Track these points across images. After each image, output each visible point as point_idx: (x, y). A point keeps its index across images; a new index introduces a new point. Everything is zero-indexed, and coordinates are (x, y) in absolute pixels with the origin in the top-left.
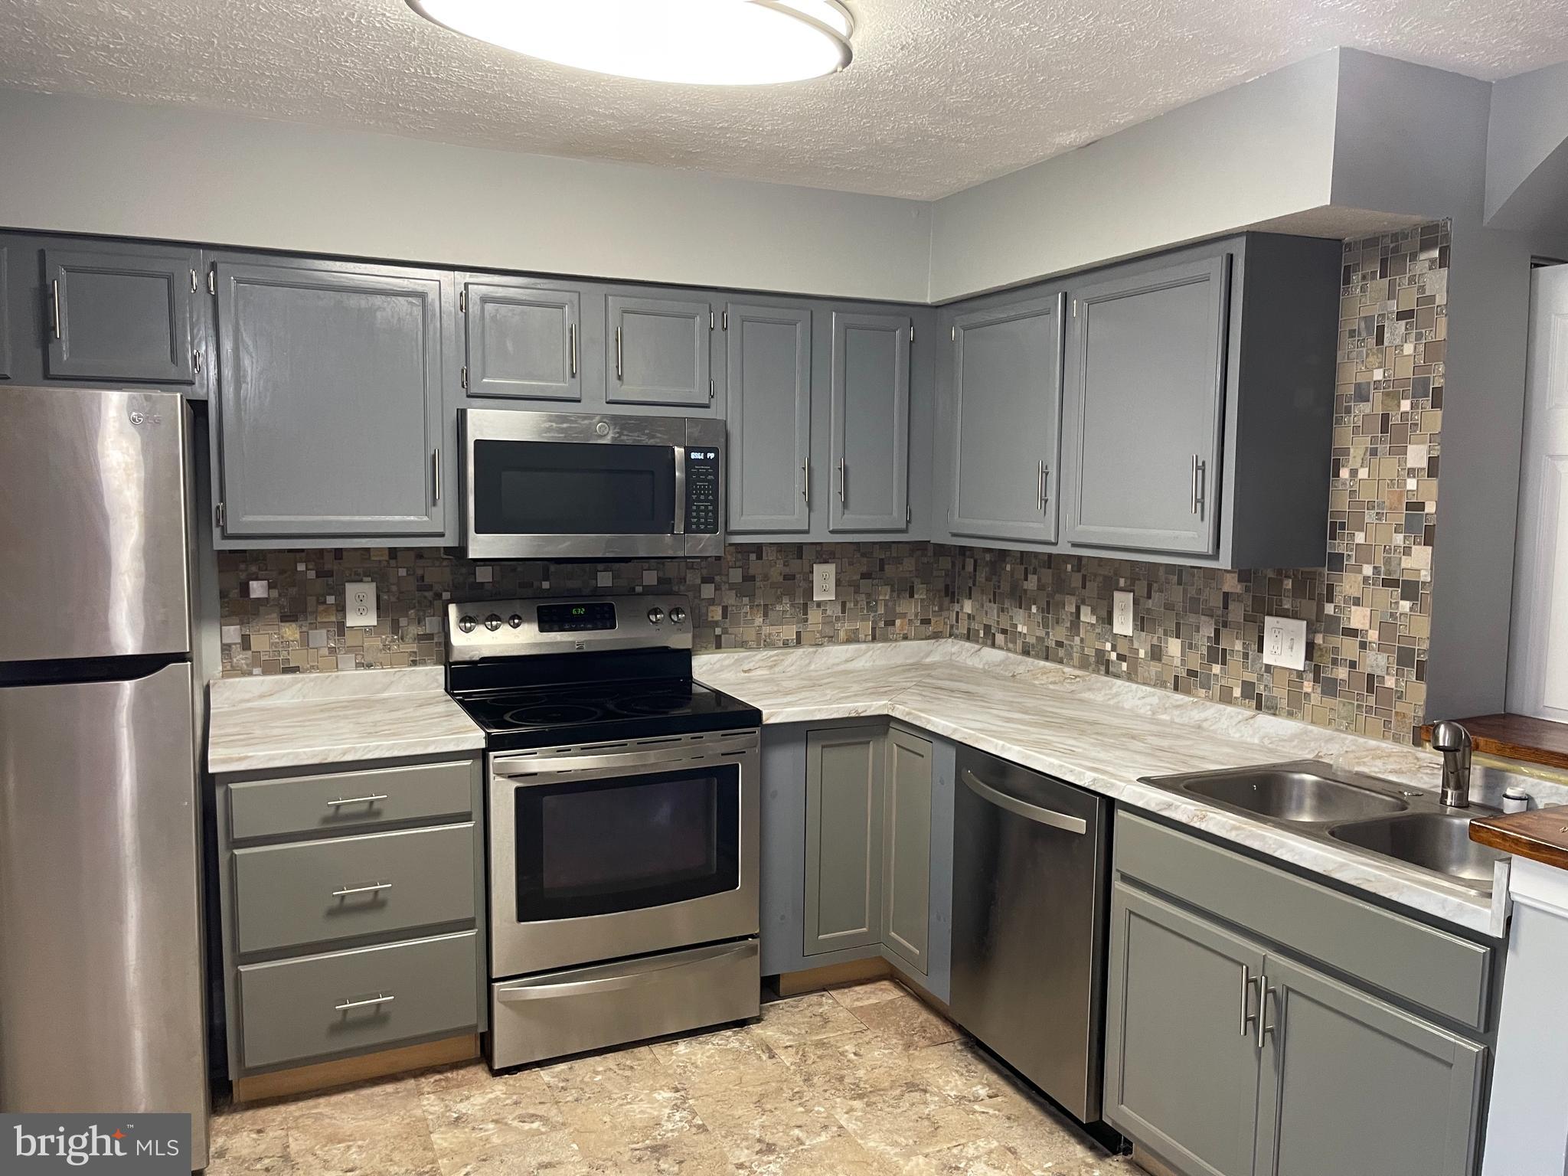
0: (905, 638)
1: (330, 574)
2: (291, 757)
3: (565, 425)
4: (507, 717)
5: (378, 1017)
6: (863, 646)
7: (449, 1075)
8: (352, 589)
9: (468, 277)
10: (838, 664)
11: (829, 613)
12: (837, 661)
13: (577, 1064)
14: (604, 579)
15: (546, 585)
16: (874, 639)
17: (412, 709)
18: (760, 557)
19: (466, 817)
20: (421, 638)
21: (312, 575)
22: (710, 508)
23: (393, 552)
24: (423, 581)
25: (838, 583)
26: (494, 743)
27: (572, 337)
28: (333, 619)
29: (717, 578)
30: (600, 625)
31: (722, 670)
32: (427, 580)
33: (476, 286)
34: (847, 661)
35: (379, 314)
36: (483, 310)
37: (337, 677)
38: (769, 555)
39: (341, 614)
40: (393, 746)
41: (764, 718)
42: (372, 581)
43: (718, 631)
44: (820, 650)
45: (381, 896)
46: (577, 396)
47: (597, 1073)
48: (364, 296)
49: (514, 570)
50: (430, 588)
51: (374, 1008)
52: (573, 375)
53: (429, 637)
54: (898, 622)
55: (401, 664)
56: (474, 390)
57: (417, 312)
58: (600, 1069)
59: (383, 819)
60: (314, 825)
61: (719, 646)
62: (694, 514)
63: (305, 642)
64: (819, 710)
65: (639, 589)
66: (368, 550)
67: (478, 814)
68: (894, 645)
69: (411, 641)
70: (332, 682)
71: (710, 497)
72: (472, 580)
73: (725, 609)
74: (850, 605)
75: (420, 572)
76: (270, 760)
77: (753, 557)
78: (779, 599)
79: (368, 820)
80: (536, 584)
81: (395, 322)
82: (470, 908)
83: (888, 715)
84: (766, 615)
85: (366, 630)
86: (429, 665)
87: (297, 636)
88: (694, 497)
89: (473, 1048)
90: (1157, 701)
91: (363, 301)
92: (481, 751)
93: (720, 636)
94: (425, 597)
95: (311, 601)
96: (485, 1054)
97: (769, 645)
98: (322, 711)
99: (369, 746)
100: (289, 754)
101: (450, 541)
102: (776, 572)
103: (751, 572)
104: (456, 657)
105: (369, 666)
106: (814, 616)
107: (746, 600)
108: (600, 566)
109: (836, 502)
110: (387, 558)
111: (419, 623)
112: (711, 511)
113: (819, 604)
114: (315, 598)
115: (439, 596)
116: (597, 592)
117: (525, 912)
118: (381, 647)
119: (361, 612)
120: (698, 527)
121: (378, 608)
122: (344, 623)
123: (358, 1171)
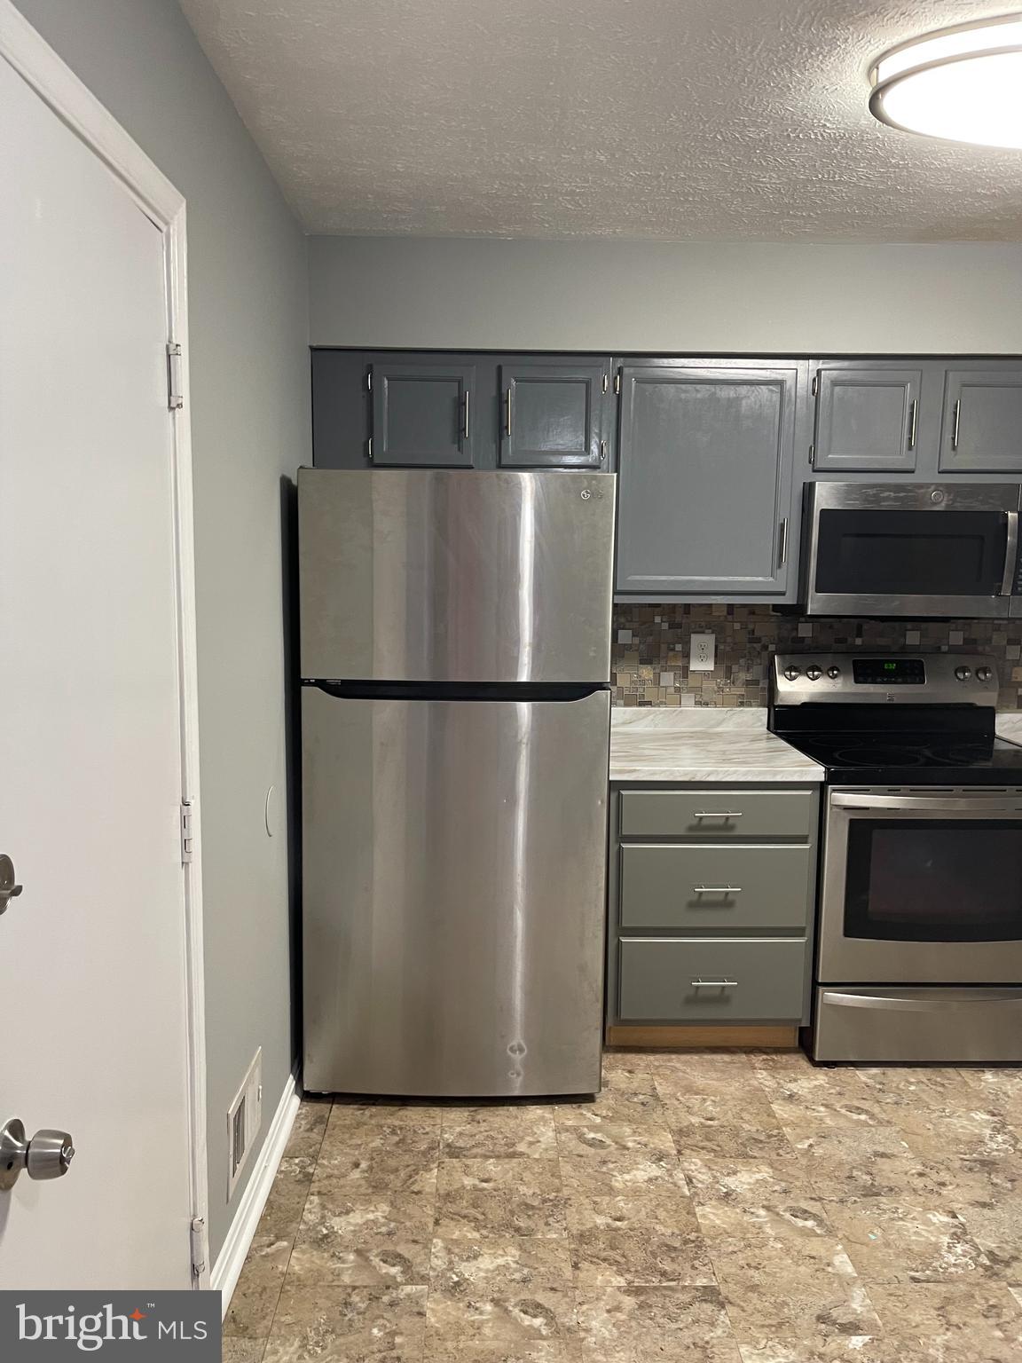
1: (679, 626)
2: (668, 773)
3: (902, 494)
4: (836, 755)
5: (722, 997)
7: (774, 1057)
8: (696, 639)
9: (821, 364)
13: (890, 1071)
14: (913, 638)
15: (859, 641)
17: (747, 743)
19: (803, 840)
20: (748, 683)
21: (665, 626)
23: (731, 607)
24: (753, 634)
26: (832, 778)
27: (912, 414)
28: (680, 664)
30: (909, 680)
32: (757, 634)
33: (828, 372)
35: (744, 402)
36: (832, 391)
37: (681, 712)
39: (686, 659)
40: (746, 773)
42: (712, 633)
43: (1020, 692)
45: (730, 897)
46: (911, 467)
47: (911, 1083)
48: (732, 387)
49: (831, 627)
50: (758, 640)
51: (720, 989)
52: (910, 448)
53: (756, 682)
55: (730, 705)
56: (819, 465)
57: (776, 397)
58: (913, 1080)
59: (737, 832)
60: (682, 832)
61: (1020, 707)
63: (657, 680)
65: (945, 648)
66: (710, 606)
67: (813, 838)
69: (740, 685)
70: (677, 715)
72: (794, 634)
75: (751, 627)
76: (652, 774)
79: (722, 832)
80: (850, 639)
81: (757, 407)
82: (804, 919)
85: (705, 674)
86: (755, 707)
87: (652, 676)
89: (792, 1039)
91: (729, 392)
92: (819, 785)
94: (755, 648)
95: (664, 647)
96: (805, 1043)
98: (673, 738)
99: (728, 771)
100: (667, 770)
101: (790, 599)
104: (779, 702)
105: (707, 704)
108: (909, 625)
110: (725, 613)
111: (748, 670)
114: (666, 645)
115: (765, 647)
116: (904, 649)
117: (849, 932)
118: (716, 688)
119: (702, 659)
121: (716, 656)
122: (688, 667)
123: (716, 1122)
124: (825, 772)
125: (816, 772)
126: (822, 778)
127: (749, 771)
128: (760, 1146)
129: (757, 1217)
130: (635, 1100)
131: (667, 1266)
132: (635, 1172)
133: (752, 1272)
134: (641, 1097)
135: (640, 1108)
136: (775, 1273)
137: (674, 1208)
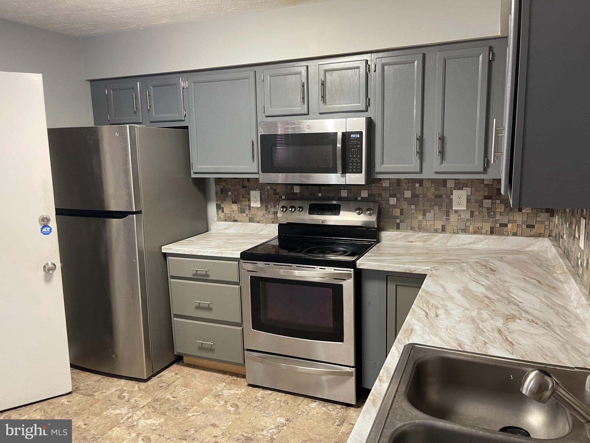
0: (515, 234)
1: (246, 187)
3: (294, 126)
5: (211, 349)
6: (482, 237)
8: (252, 192)
10: (465, 245)
11: (463, 216)
12: (465, 242)
14: (344, 193)
15: (320, 195)
16: (492, 233)
18: (421, 185)
19: (236, 284)
21: (241, 187)
22: (359, 161)
24: (275, 191)
25: (468, 201)
28: (247, 203)
29: (398, 195)
31: (396, 240)
32: (278, 191)
34: (470, 244)
38: (426, 185)
39: (249, 202)
40: (211, 253)
42: (259, 190)
43: (398, 221)
44: (454, 236)
46: (307, 112)
49: (308, 188)
50: (278, 194)
52: (304, 103)
54: (510, 225)
55: (266, 223)
56: (267, 114)
61: (398, 228)
62: (351, 164)
63: (239, 211)
65: (359, 198)
68: (506, 238)
69: (272, 214)
71: (359, 156)
72: (292, 191)
73: (402, 211)
74: (476, 213)
75: (274, 187)
77: (417, 185)
78: (432, 207)
79: (206, 278)
80: (316, 194)
84: (424, 215)
85: (258, 208)
86: (274, 224)
87: (237, 209)
88: (351, 156)
93: (399, 223)
94: (276, 197)
95: (241, 196)
97: (425, 230)
100: (182, 250)
102: (431, 192)
103: (417, 193)
104: (280, 222)
105: (259, 222)
106: (453, 217)
107: (413, 207)
108: (342, 188)
111: (274, 207)
112: (359, 163)
113: (456, 212)
115: (280, 197)
117: (254, 327)
118: (262, 215)
119: (255, 202)
120: (352, 170)
121: (261, 201)
122: (250, 205)
123: (175, 399)
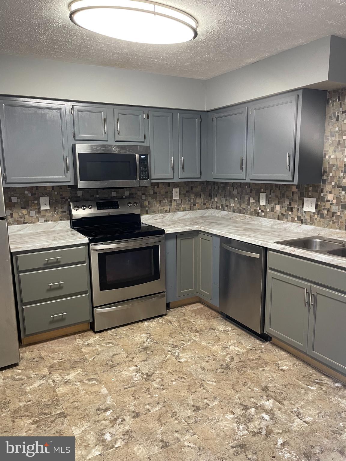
0: (199, 209)
1: (35, 194)
2: (34, 247)
3: (104, 148)
4: (93, 234)
5: (62, 319)
6: (187, 212)
7: (82, 334)
8: (42, 199)
9: (73, 104)
10: (181, 217)
11: (178, 202)
12: (181, 216)
13: (118, 329)
14: (114, 194)
15: (98, 196)
16: (190, 210)
17: (63, 233)
18: (158, 187)
19: (84, 262)
20: (62, 213)
21: (30, 195)
22: (146, 172)
23: (53, 187)
24: (62, 196)
25: (180, 194)
26: (91, 241)
27: (104, 122)
28: (37, 208)
29: (146, 193)
30: (114, 208)
31: (149, 220)
32: (64, 196)
33: (76, 106)
34: (183, 216)
35: (47, 115)
36: (78, 113)
37: (39, 224)
38: (161, 186)
39: (39, 206)
41: (165, 232)
42: (48, 196)
43: (147, 209)
44: (176, 213)
45: (61, 285)
46: (106, 139)
47: (124, 331)
48: (43, 110)
49: (88, 192)
51: (61, 316)
52: (105, 133)
53: (65, 212)
54: (197, 205)
55: (57, 220)
56: (77, 138)
57: (59, 114)
58: (125, 330)
59: (61, 263)
60: (41, 266)
61: (147, 213)
62: (142, 174)
63: (29, 215)
64: (180, 229)
65: (124, 197)
66: (45, 187)
67: (87, 261)
68: (196, 211)
69: (60, 213)
70: (38, 226)
71: (146, 169)
72: (76, 195)
73: (149, 202)
74: (183, 200)
75: (61, 193)
76: (29, 248)
77: (156, 187)
78: (164, 199)
79: (56, 264)
80: (95, 196)
81: (52, 117)
82: (87, 288)
83: (198, 230)
84: (160, 204)
85: (47, 211)
86: (66, 220)
87: (27, 213)
88: (142, 169)
89: (88, 326)
90: (273, 223)
91: (43, 111)
92: (87, 244)
93: (148, 210)
94: (63, 201)
95: (30, 202)
96: (92, 328)
97: (161, 212)
98: (37, 234)
99: (56, 243)
101: (72, 183)
102: (163, 191)
103: (156, 191)
104: (73, 218)
105: (48, 221)
106: (174, 204)
107: (154, 199)
108: (113, 190)
109: (180, 170)
110: (51, 189)
111: (62, 208)
113: (175, 200)
114: (31, 202)
115: (67, 200)
116: (112, 198)
117: (102, 289)
118: (51, 215)
119: (45, 205)
120: (143, 178)
121: (50, 204)
122: (40, 209)
123: (63, 360)
124: (89, 240)
125: (86, 240)
126: (88, 242)
127: (63, 242)
128: (78, 363)
129: (77, 385)
130: (34, 361)
131: (46, 411)
132: (34, 384)
133: (75, 403)
134: (36, 359)
135: (36, 363)
136: (83, 401)
137: (48, 392)
